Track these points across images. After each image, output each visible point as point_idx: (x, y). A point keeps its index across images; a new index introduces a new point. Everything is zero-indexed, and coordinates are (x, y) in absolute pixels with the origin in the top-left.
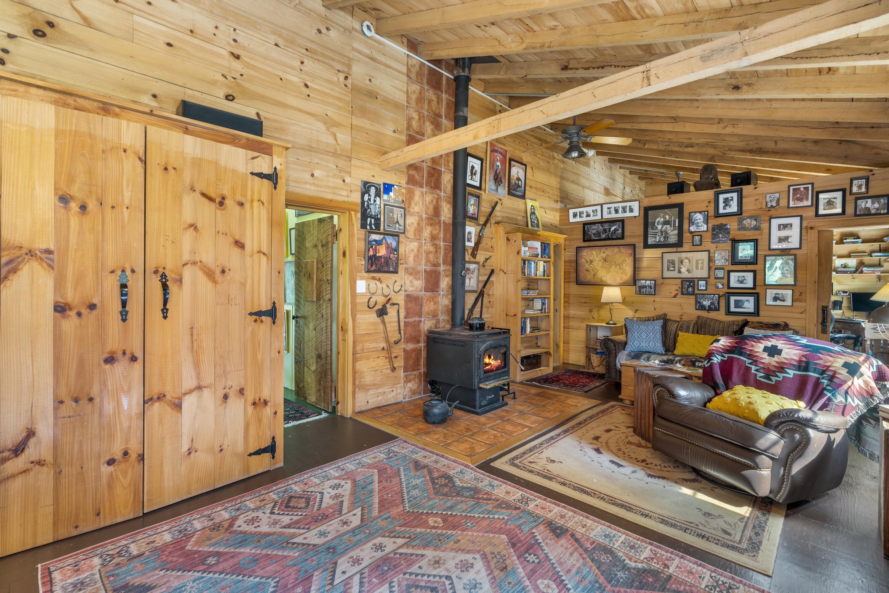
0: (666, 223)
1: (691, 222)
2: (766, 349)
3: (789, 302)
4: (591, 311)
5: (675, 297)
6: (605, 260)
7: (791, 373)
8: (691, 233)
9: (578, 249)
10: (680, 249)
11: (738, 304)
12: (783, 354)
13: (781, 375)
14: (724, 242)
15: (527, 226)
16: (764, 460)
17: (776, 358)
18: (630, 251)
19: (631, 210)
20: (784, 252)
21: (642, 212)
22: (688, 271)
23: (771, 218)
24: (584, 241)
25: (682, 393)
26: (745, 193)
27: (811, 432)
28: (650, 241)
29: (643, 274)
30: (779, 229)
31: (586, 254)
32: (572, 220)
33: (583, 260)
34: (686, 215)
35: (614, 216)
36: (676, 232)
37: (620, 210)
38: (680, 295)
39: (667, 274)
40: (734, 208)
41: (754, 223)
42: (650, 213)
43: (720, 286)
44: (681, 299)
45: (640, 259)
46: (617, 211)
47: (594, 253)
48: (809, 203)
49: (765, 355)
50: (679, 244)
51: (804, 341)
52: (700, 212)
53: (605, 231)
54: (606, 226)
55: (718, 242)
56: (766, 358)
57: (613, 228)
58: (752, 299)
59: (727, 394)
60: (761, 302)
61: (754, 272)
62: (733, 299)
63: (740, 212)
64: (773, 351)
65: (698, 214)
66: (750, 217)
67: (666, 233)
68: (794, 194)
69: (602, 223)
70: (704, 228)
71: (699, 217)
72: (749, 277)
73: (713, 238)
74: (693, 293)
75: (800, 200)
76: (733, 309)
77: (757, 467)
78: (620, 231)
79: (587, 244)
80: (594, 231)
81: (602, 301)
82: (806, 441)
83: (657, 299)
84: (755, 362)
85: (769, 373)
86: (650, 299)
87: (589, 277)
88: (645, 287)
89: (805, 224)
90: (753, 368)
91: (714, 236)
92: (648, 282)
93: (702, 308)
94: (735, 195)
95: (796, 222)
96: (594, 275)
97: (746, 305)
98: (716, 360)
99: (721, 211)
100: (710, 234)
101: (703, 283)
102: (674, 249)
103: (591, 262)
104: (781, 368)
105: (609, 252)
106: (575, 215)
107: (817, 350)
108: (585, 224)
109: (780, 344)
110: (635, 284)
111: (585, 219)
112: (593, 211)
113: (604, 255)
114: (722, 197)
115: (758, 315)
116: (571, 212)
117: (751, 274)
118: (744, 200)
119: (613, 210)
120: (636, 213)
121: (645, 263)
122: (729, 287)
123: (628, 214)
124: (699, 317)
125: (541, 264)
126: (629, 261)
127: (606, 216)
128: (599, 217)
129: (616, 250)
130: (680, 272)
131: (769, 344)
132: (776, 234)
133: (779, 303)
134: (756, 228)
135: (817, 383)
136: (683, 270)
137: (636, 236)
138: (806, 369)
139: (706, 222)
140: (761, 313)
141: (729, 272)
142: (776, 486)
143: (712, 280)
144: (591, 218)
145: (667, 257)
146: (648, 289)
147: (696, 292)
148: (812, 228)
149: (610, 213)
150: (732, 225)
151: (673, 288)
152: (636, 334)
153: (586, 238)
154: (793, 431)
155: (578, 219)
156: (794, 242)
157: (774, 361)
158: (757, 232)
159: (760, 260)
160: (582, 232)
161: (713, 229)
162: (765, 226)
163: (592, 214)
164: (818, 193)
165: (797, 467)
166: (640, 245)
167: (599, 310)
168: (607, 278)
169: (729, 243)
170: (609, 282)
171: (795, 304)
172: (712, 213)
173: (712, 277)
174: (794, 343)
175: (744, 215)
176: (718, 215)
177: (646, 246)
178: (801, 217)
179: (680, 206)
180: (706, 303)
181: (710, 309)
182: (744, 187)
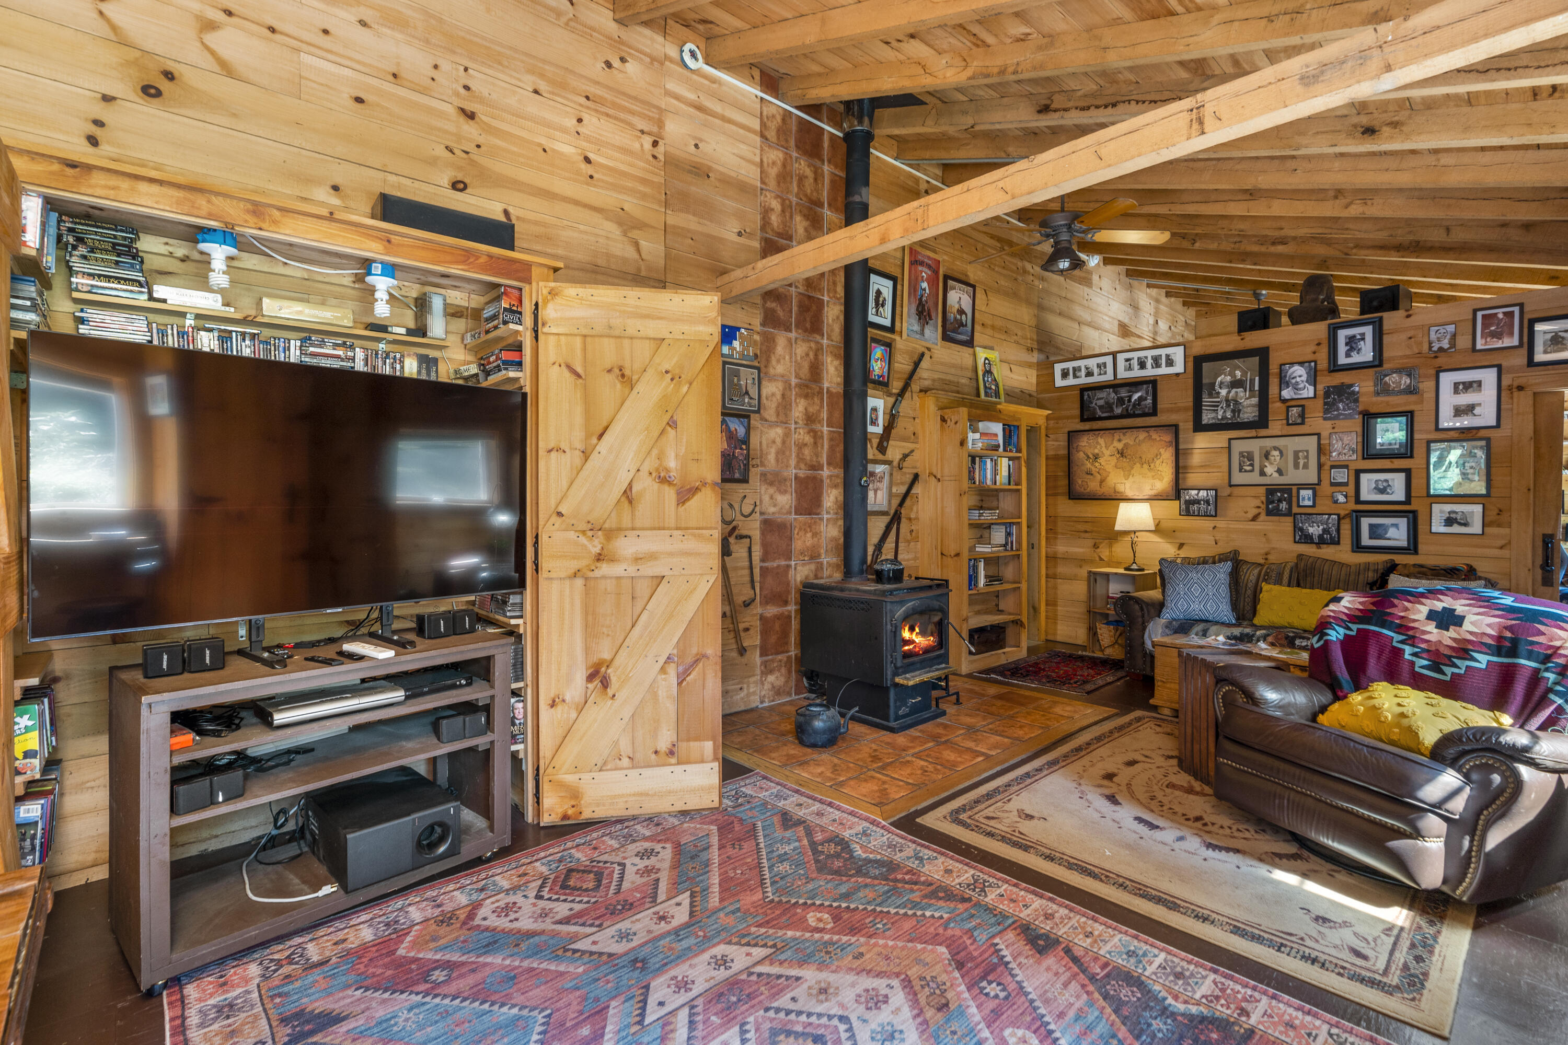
0: (1236, 384)
1: (1284, 382)
2: (1432, 615)
3: (1476, 528)
4: (1096, 546)
5: (1255, 518)
6: (1122, 453)
7: (1482, 660)
8: (1284, 401)
9: (1072, 436)
10: (1263, 432)
11: (1375, 532)
12: (1467, 626)
13: (1463, 664)
14: (1347, 417)
15: (978, 395)
16: (1433, 823)
17: (1452, 633)
18: (1168, 437)
19: (1170, 363)
20: (1465, 435)
21: (1191, 365)
22: (1280, 472)
23: (1439, 371)
24: (1083, 420)
25: (1271, 695)
26: (1386, 326)
27: (1525, 771)
28: (1207, 418)
29: (1193, 478)
30: (1456, 391)
31: (1086, 444)
32: (1059, 382)
33: (1081, 455)
34: (1273, 368)
35: (1137, 373)
36: (1255, 400)
37: (1149, 362)
38: (1263, 517)
39: (1238, 478)
40: (1366, 353)
41: (1405, 381)
42: (1206, 366)
43: (1341, 499)
44: (1266, 524)
45: (1188, 452)
46: (1142, 365)
47: (1101, 441)
48: (1515, 341)
49: (1431, 627)
50: (1262, 422)
51: (1508, 601)
52: (1301, 364)
53: (1121, 401)
54: (1124, 393)
55: (1336, 418)
56: (1432, 633)
57: (1136, 396)
58: (1403, 522)
59: (1356, 698)
60: (1422, 528)
61: (1408, 472)
62: (1365, 522)
63: (1378, 361)
64: (1446, 619)
65: (1296, 367)
66: (1399, 371)
67: (1236, 402)
68: (1485, 326)
69: (1115, 386)
70: (1309, 392)
71: (1299, 373)
72: (1398, 482)
73: (1326, 411)
74: (1289, 513)
75: (1498, 335)
76: (1366, 541)
77: (1417, 834)
78: (1149, 401)
79: (1087, 426)
80: (1101, 402)
81: (1117, 528)
82: (1516, 786)
83: (1221, 523)
84: (1412, 640)
85: (1438, 659)
86: (1207, 523)
87: (1093, 486)
88: (1197, 502)
89: (1506, 382)
90: (1408, 650)
91: (1329, 407)
92: (1203, 494)
93: (1307, 539)
94: (1368, 330)
95: (1489, 377)
96: (1102, 482)
97: (1392, 533)
98: (1336, 634)
99: (1342, 360)
100: (1320, 402)
101: (1306, 494)
102: (1253, 433)
103: (1096, 457)
104: (1463, 650)
105: (1128, 439)
106: (1065, 374)
107: (1535, 616)
108: (1084, 389)
109: (1460, 606)
110: (1178, 497)
111: (1083, 380)
112: (1099, 366)
113: (1120, 446)
114: (1343, 334)
115: (1416, 552)
116: (1058, 368)
117: (1402, 476)
118: (1386, 339)
119: (1135, 363)
120: (1179, 368)
121: (1196, 459)
122: (1358, 501)
123: (1164, 370)
124: (1300, 557)
125: (1004, 463)
126: (1168, 455)
127: (1122, 374)
128: (1109, 376)
129: (1142, 435)
130: (1263, 473)
131: (1439, 606)
132: (1448, 400)
133: (1456, 529)
134: (1411, 391)
135: (1535, 679)
136: (1270, 470)
137: (1178, 410)
138: (1513, 652)
139: (1313, 379)
140: (1421, 547)
141: (1358, 473)
142: (1453, 871)
143: (1325, 488)
144: (1096, 379)
145: (1238, 447)
146: (1203, 506)
147: (1295, 510)
148: (1520, 388)
149: (1130, 368)
150: (1364, 385)
151: (1252, 502)
152: (1181, 588)
153: (1086, 414)
154: (1488, 769)
155: (1071, 381)
156: (1486, 415)
157: (1448, 637)
158: (1413, 398)
159: (1419, 450)
160: (1078, 405)
161: (1327, 394)
162: (1429, 385)
163: (1096, 371)
164: (1532, 322)
165: (1496, 838)
166: (1186, 425)
167: (1110, 546)
168: (1127, 487)
169: (1358, 419)
170: (1130, 493)
171: (1489, 530)
172: (1323, 364)
173: (1325, 482)
174: (1488, 604)
175: (1386, 366)
176: (1335, 368)
177: (1199, 427)
178: (1499, 367)
179: (1263, 354)
180: (1315, 530)
181: (1321, 541)
182: (1385, 315)
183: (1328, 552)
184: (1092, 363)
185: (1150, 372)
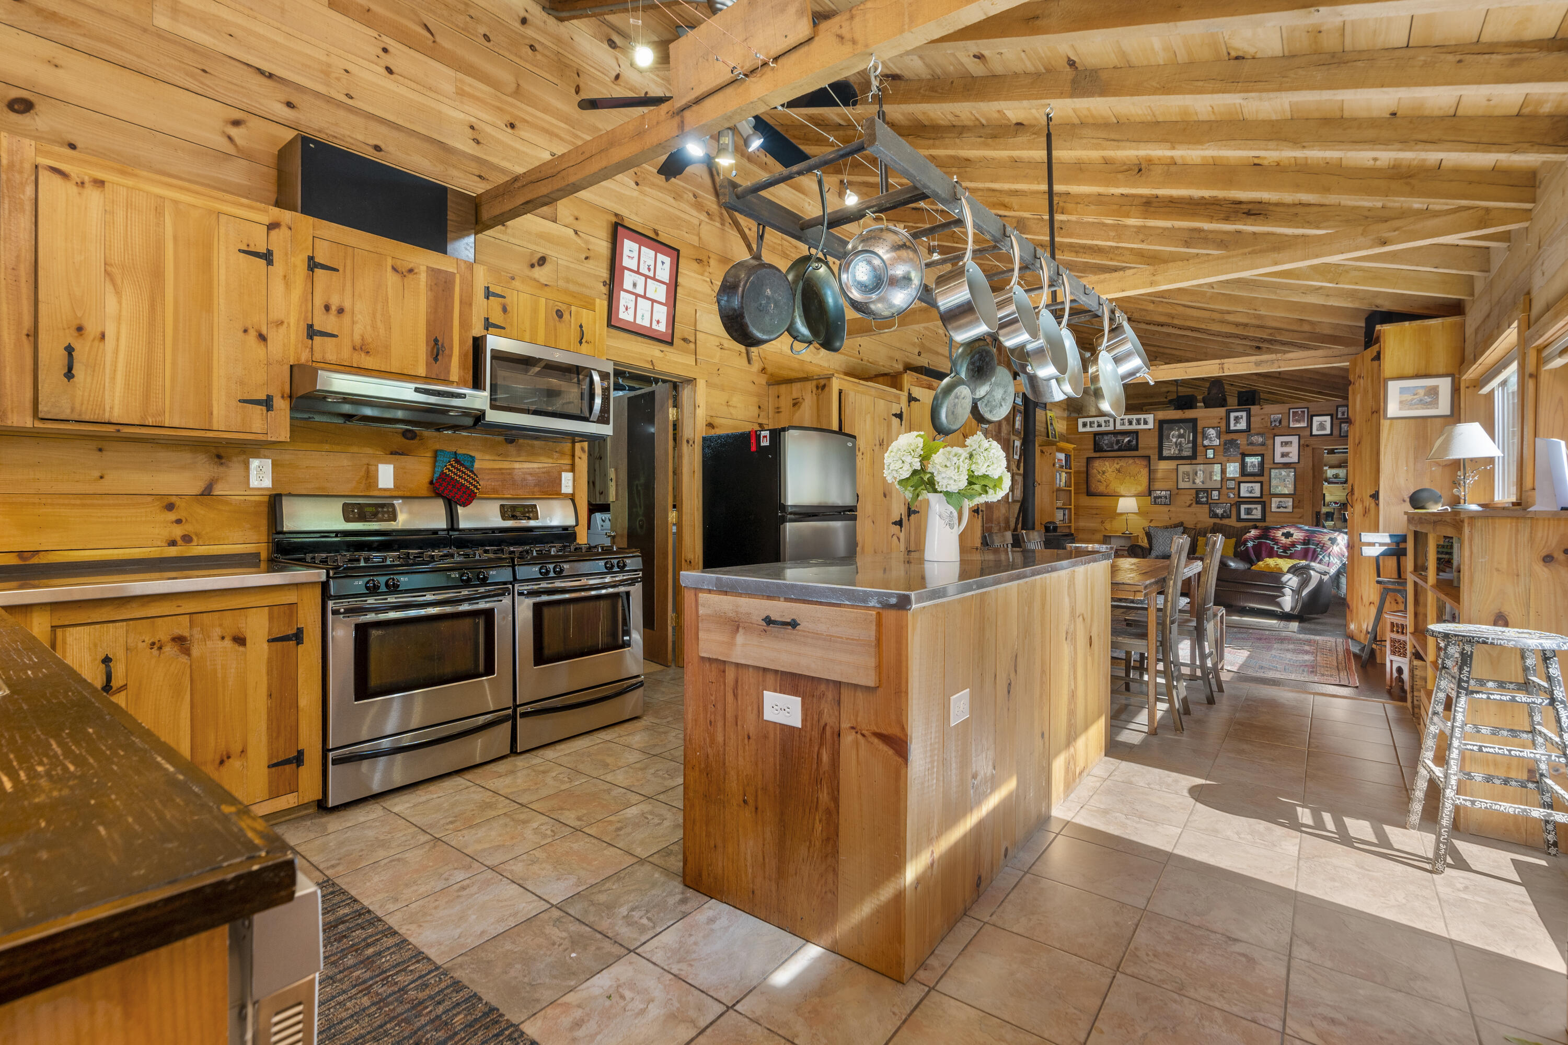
0: (1180, 436)
1: (1205, 436)
2: (1283, 534)
3: (1290, 510)
4: (1102, 522)
5: (1190, 506)
6: (1119, 471)
7: (1299, 547)
8: (1205, 446)
9: (1089, 460)
10: (1194, 462)
11: (1249, 512)
12: (1294, 537)
13: (1293, 549)
14: (1235, 455)
15: (1048, 436)
16: (1287, 591)
17: (1290, 539)
18: (1145, 463)
19: (1146, 423)
20: (1286, 466)
21: (1157, 424)
23: (1275, 435)
24: (1095, 451)
25: (1232, 564)
26: (1252, 412)
27: (1312, 572)
28: (1166, 453)
29: (1158, 485)
30: (1282, 446)
31: (1097, 464)
32: (1081, 429)
33: (1095, 471)
34: (1199, 429)
35: (1127, 427)
36: (1190, 445)
37: (1134, 422)
38: (1194, 505)
39: (1182, 485)
40: (1242, 425)
41: (1260, 440)
42: (1165, 426)
43: (1232, 496)
44: (1195, 508)
45: (1155, 471)
46: (1130, 423)
47: (1107, 463)
48: (1305, 425)
49: (1283, 538)
50: (1194, 456)
51: (1307, 528)
52: (1213, 428)
53: (1118, 442)
54: (1119, 438)
55: (1230, 456)
56: (1284, 540)
57: (1127, 440)
58: (1259, 507)
59: (1260, 563)
60: (1268, 509)
61: (1261, 483)
62: (1243, 507)
63: (1249, 429)
64: (1288, 535)
65: (1211, 430)
66: (1257, 434)
67: (1181, 446)
68: (1293, 416)
69: (1115, 433)
70: (1217, 442)
71: (1212, 432)
72: (1257, 487)
73: (1225, 452)
74: (1207, 503)
75: (1298, 421)
76: (1243, 516)
77: (1284, 595)
78: (1134, 442)
79: (1098, 455)
80: (1106, 442)
81: (1118, 511)
82: (1310, 577)
83: (1172, 508)
84: (1277, 543)
85: (1285, 548)
86: (1166, 509)
87: (1101, 488)
88: (1160, 497)
89: (1302, 442)
90: (1276, 547)
91: (1226, 450)
92: (1164, 493)
93: (1215, 516)
94: (1244, 414)
95: (1295, 440)
96: (1107, 486)
97: (1254, 512)
98: (1250, 544)
99: (1232, 427)
100: (1222, 448)
101: (1215, 493)
102: (1189, 462)
103: (1104, 473)
104: (1293, 545)
105: (1123, 463)
106: (1085, 425)
107: (1314, 532)
108: (1096, 434)
109: (1292, 531)
110: (1150, 495)
111: (1095, 429)
112: (1105, 422)
113: (1118, 467)
114: (1232, 415)
115: (1265, 521)
116: (1081, 421)
117: (1259, 485)
118: (1252, 419)
119: (1126, 421)
120: (1151, 425)
121: (1159, 475)
122: (1239, 497)
123: (1142, 427)
124: (1215, 524)
125: (1064, 475)
126: (1145, 472)
127: (1119, 427)
128: (1111, 428)
129: (1131, 461)
130: (1194, 483)
131: (1285, 531)
132: (1279, 450)
133: (1282, 510)
134: (1263, 444)
135: (1315, 551)
136: (1197, 481)
137: (1151, 448)
138: (1308, 544)
139: (1219, 437)
140: (1267, 519)
141: (1239, 483)
142: (1294, 605)
143: (1224, 491)
144: (1103, 429)
145: (1182, 469)
146: (1163, 499)
147: (1210, 501)
148: (1307, 446)
149: (1123, 424)
150: (1241, 441)
151: (1188, 498)
152: (1161, 540)
153: (1097, 448)
154: (1303, 573)
155: (1088, 429)
156: (1294, 458)
157: (1288, 541)
158: (1263, 448)
159: (1266, 473)
160: (1092, 443)
161: (1225, 444)
162: (1270, 442)
163: (1103, 424)
164: (1312, 416)
165: (1304, 593)
166: (1154, 457)
167: (1111, 521)
168: (1122, 490)
169: (1239, 456)
170: (1123, 493)
171: (1296, 510)
172: (1224, 428)
173: (1224, 487)
174: (1300, 529)
175: (1252, 432)
176: (1229, 431)
177: (1161, 458)
178: (1299, 435)
179: (1194, 421)
180: (1219, 511)
181: (1222, 517)
182: (1252, 407)
183: (1226, 522)
184: (1101, 420)
185: (1134, 427)
